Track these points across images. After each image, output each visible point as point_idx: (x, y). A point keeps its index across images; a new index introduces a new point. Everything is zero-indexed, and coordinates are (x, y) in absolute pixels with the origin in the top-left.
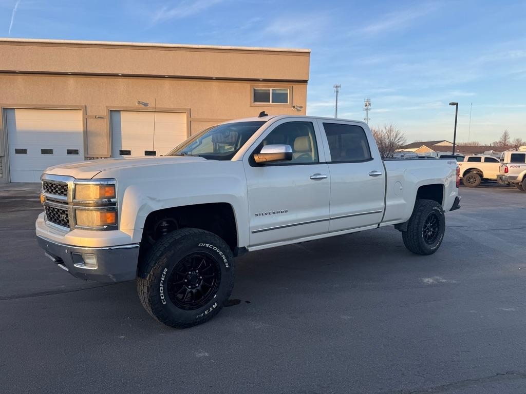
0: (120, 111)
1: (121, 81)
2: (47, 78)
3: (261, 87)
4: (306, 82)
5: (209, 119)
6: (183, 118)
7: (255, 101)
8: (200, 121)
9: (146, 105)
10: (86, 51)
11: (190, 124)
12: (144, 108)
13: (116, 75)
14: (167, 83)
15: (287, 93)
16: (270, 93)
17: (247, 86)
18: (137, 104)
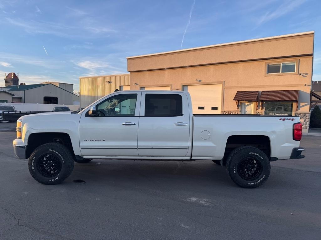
0: (187, 86)
1: (188, 69)
2: (157, 72)
3: (273, 63)
4: (312, 55)
5: (235, 87)
6: (220, 87)
7: (269, 72)
8: (230, 88)
9: (200, 81)
10: (173, 56)
11: (223, 90)
12: (199, 83)
13: (186, 67)
14: (212, 68)
15: (295, 65)
16: (280, 66)
17: (263, 63)
18: (195, 81)
